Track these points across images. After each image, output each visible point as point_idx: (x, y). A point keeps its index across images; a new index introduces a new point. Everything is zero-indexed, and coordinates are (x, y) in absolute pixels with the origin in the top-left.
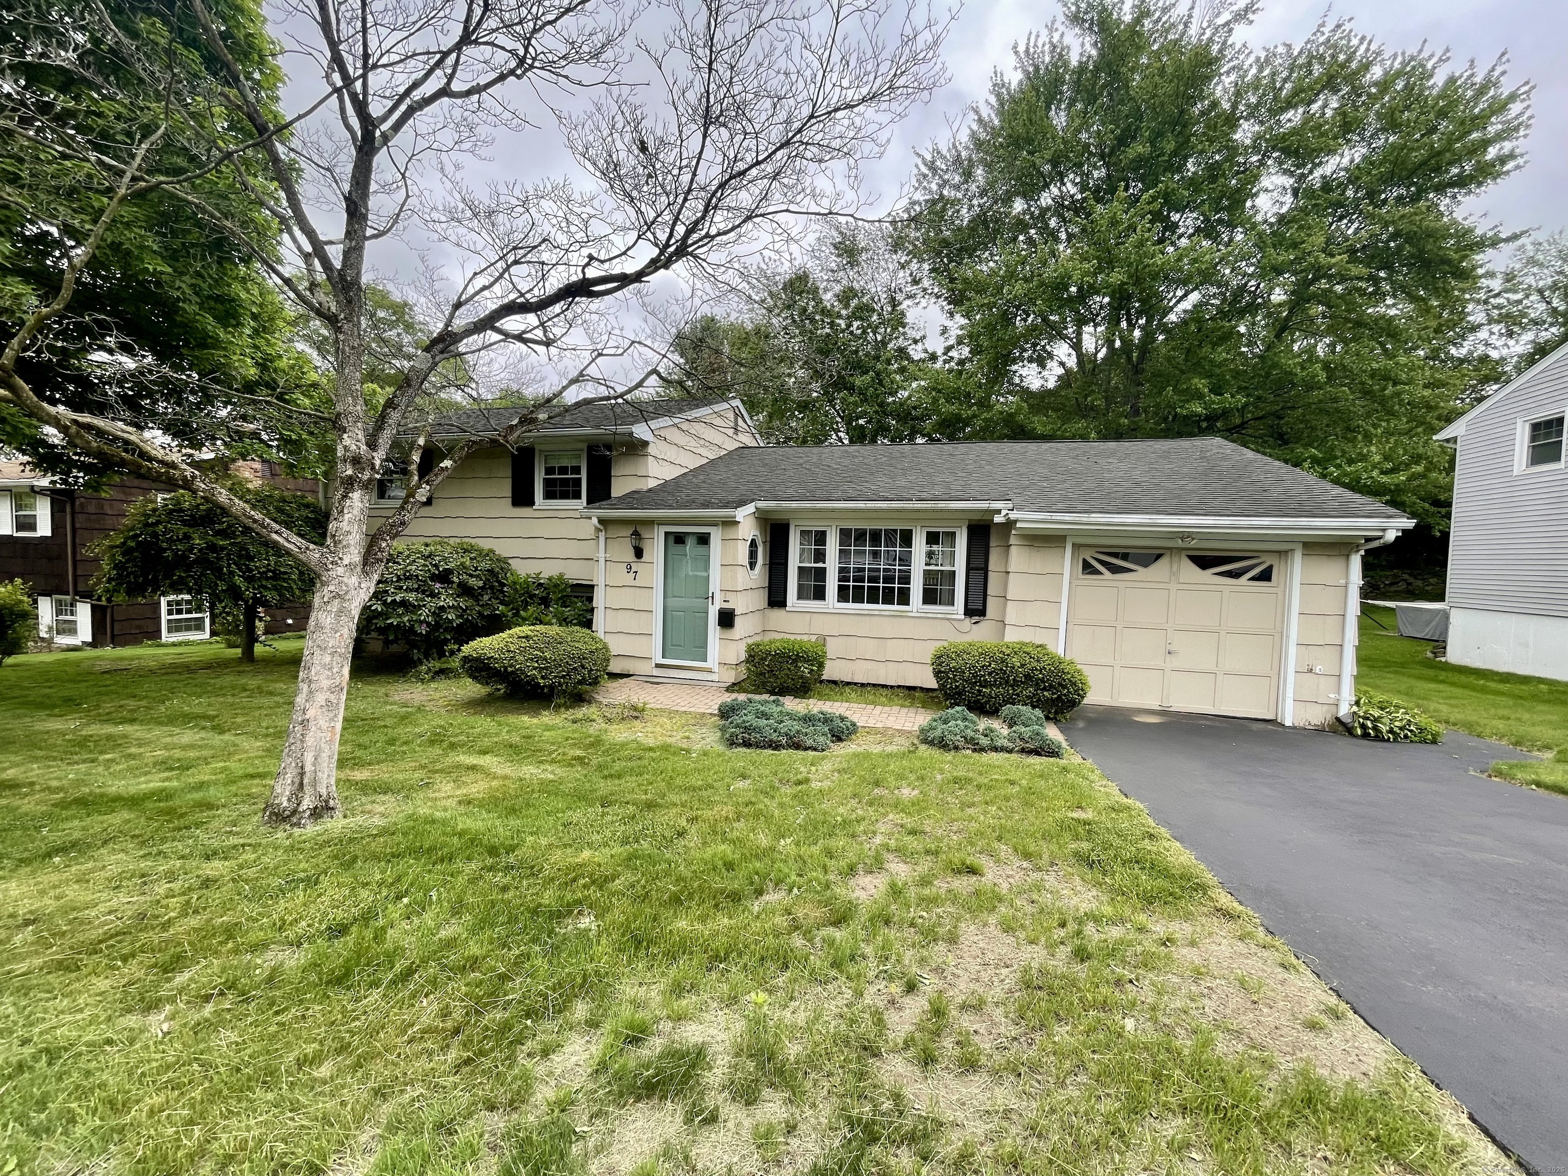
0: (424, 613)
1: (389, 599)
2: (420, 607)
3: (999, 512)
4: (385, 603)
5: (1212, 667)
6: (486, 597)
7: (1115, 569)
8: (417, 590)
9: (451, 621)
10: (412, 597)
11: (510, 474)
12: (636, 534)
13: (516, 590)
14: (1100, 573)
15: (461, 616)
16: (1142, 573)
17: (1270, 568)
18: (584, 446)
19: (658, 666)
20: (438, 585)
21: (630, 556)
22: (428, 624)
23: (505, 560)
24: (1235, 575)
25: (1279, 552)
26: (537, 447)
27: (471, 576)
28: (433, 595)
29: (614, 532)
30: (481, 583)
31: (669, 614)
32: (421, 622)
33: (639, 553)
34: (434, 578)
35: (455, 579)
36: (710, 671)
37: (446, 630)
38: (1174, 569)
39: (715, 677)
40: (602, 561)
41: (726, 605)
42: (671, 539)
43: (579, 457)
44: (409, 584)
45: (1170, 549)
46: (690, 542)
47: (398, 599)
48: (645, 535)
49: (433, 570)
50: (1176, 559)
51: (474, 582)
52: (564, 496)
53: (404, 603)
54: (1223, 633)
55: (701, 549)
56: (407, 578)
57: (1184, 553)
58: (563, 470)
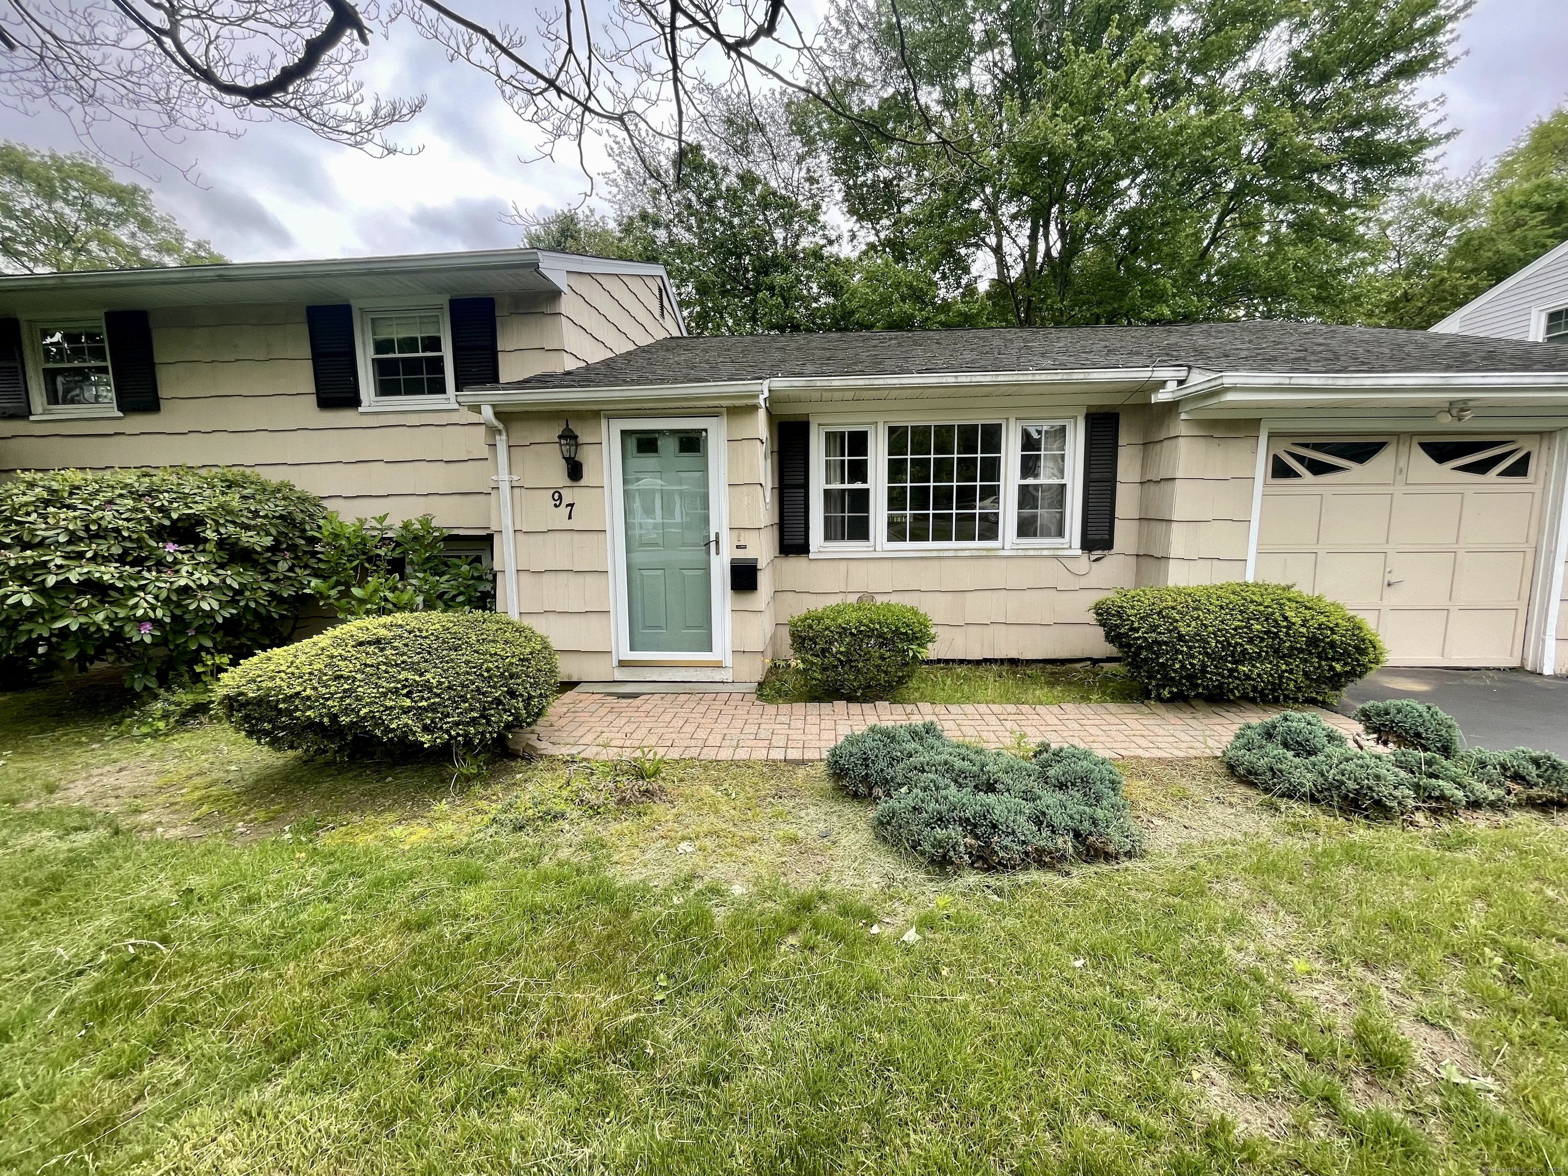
0: (142, 604)
1: (51, 580)
2: (132, 592)
3: (1163, 384)
4: (42, 590)
5: (1444, 602)
6: (283, 566)
7: (1318, 468)
8: (122, 559)
9: (211, 614)
10: (108, 573)
11: (307, 352)
12: (568, 436)
13: (340, 550)
14: (1297, 475)
15: (233, 602)
16: (1356, 471)
17: (1527, 456)
18: (444, 300)
19: (622, 664)
20: (171, 547)
21: (558, 475)
22: (157, 623)
23: (317, 502)
24: (1481, 468)
25: (1541, 433)
26: (356, 305)
27: (247, 528)
28: (160, 565)
29: (523, 433)
30: (268, 541)
31: (636, 575)
32: (140, 621)
33: (575, 471)
34: (159, 533)
35: (210, 534)
36: (718, 666)
37: (201, 630)
38: (1402, 463)
39: (727, 675)
40: (505, 488)
41: (741, 554)
42: (632, 443)
43: (436, 321)
44: (103, 547)
45: (1397, 435)
46: (668, 446)
47: (74, 577)
48: (584, 437)
49: (157, 518)
50: (1404, 449)
51: (257, 541)
52: (414, 389)
53: (89, 586)
54: (1461, 553)
55: (688, 459)
56: (94, 537)
57: (1416, 440)
58: (409, 344)
